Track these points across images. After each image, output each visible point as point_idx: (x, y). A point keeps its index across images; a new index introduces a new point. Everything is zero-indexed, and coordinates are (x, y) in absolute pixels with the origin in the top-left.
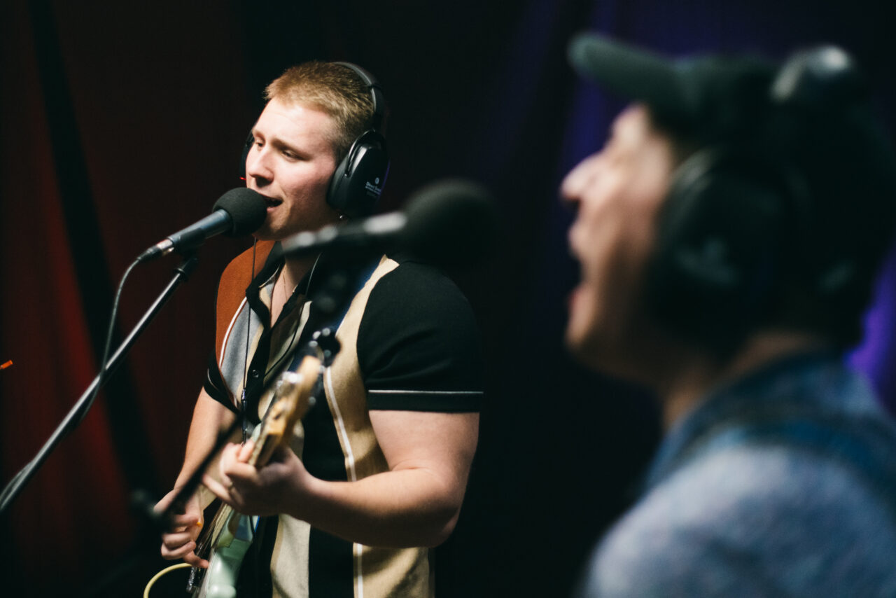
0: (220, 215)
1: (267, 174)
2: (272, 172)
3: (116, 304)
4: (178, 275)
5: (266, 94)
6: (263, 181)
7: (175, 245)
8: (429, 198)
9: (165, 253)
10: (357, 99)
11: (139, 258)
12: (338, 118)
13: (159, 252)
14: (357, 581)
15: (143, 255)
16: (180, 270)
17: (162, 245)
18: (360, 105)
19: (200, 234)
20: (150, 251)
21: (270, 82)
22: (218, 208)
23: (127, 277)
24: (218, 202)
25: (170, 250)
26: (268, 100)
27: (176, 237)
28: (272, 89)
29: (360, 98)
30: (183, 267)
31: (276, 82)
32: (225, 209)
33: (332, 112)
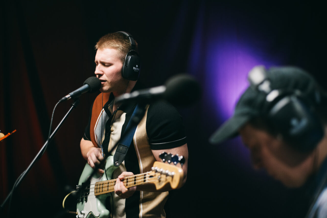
0: (86, 86)
1: (101, 73)
2: (103, 72)
3: (52, 117)
4: (73, 106)
5: (95, 48)
6: (100, 75)
7: (71, 96)
8: (174, 81)
9: (68, 99)
10: (124, 42)
11: (60, 101)
12: (119, 49)
13: (66, 99)
14: (140, 205)
15: (61, 100)
16: (73, 104)
17: (67, 96)
18: (126, 43)
19: (80, 92)
20: (63, 98)
21: (96, 44)
22: (85, 84)
23: (56, 108)
24: (85, 82)
25: (70, 98)
26: (97, 50)
27: (72, 93)
28: (97, 46)
29: (125, 41)
30: (74, 103)
31: (98, 43)
32: (88, 84)
33: (116, 48)
